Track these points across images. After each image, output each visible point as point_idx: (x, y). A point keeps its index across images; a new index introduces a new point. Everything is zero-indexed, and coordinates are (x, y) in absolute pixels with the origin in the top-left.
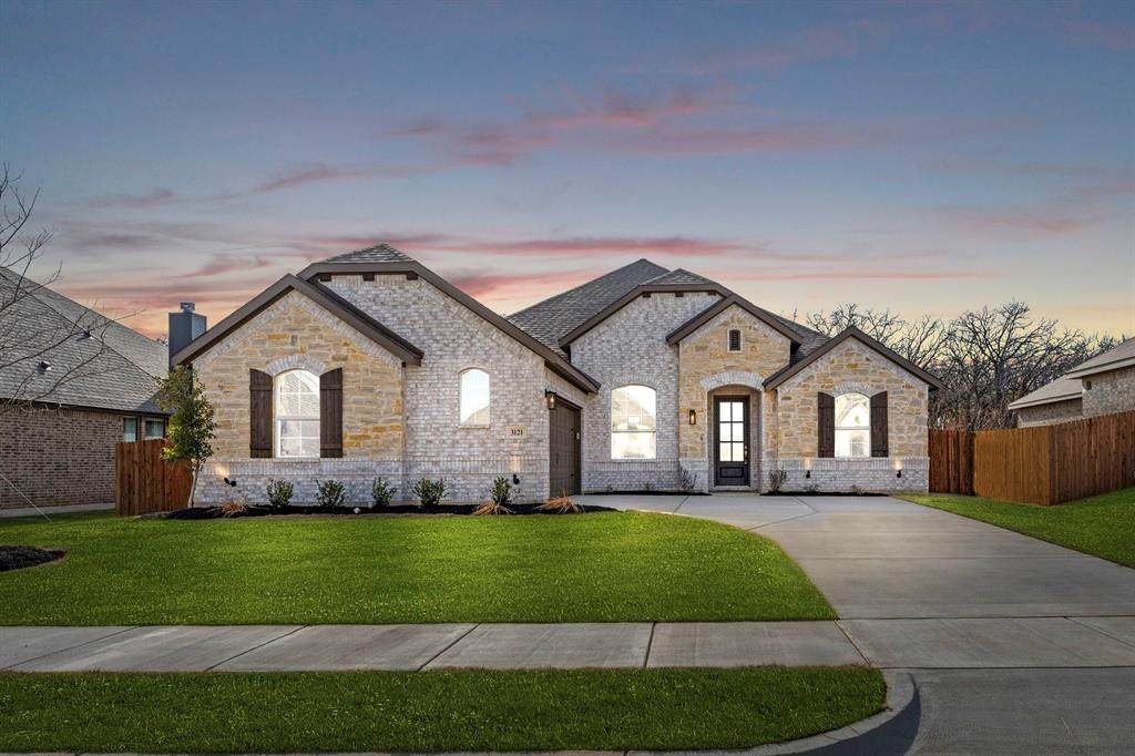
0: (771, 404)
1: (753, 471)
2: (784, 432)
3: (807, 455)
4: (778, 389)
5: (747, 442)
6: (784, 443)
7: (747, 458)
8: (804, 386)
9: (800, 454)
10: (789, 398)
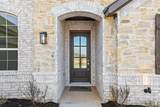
0: (110, 28)
1: (93, 75)
2: (123, 51)
3: (145, 71)
4: (118, 12)
5: (89, 57)
6: (123, 60)
7: (89, 66)
8: (142, 10)
9: (138, 71)
10: (128, 21)
